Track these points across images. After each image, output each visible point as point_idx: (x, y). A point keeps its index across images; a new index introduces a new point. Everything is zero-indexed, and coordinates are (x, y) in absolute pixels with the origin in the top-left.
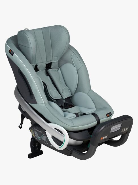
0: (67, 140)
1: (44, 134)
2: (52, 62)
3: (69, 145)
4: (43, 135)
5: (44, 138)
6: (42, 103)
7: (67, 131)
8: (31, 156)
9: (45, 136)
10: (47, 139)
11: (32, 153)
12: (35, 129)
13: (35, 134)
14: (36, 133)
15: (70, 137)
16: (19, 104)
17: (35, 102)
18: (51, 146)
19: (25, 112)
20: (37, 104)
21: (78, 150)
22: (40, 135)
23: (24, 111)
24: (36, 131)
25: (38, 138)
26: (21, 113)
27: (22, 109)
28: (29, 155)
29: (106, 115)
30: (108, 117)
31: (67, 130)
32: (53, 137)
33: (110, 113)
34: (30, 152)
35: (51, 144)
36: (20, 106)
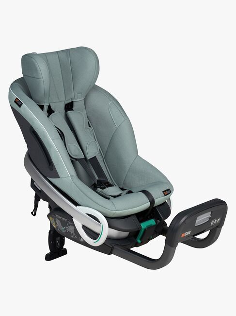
0: (105, 231)
1: (71, 223)
2: (73, 100)
3: (109, 239)
4: (69, 225)
5: (71, 229)
6: (67, 176)
7: (106, 217)
8: (49, 258)
9: (72, 225)
10: (75, 230)
11: (51, 253)
12: (57, 216)
13: (56, 224)
14: (58, 222)
15: (110, 227)
16: (32, 179)
17: (57, 176)
18: (81, 240)
19: (41, 191)
20: (59, 178)
21: (123, 245)
22: (64, 224)
23: (40, 189)
24: (58, 219)
25: (62, 229)
26: (34, 193)
27: (36, 186)
28: (47, 255)
29: (163, 192)
30: (165, 195)
31: (106, 215)
32: (84, 227)
33: (169, 189)
34: (48, 251)
35: (81, 237)
36: (32, 181)
